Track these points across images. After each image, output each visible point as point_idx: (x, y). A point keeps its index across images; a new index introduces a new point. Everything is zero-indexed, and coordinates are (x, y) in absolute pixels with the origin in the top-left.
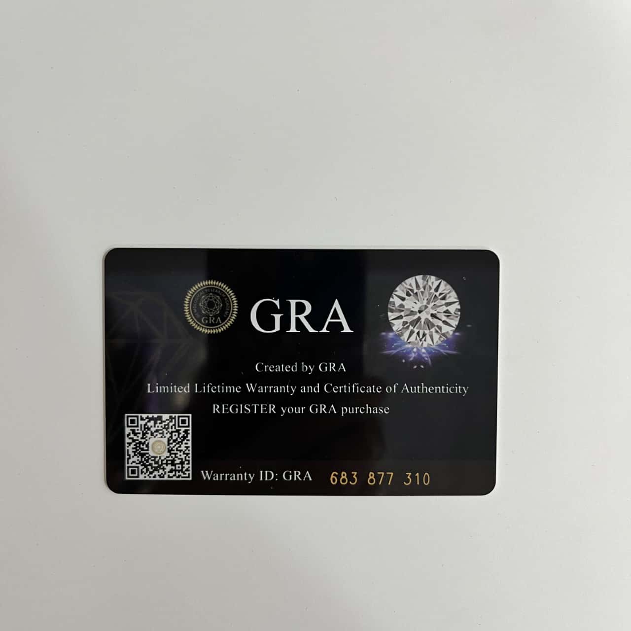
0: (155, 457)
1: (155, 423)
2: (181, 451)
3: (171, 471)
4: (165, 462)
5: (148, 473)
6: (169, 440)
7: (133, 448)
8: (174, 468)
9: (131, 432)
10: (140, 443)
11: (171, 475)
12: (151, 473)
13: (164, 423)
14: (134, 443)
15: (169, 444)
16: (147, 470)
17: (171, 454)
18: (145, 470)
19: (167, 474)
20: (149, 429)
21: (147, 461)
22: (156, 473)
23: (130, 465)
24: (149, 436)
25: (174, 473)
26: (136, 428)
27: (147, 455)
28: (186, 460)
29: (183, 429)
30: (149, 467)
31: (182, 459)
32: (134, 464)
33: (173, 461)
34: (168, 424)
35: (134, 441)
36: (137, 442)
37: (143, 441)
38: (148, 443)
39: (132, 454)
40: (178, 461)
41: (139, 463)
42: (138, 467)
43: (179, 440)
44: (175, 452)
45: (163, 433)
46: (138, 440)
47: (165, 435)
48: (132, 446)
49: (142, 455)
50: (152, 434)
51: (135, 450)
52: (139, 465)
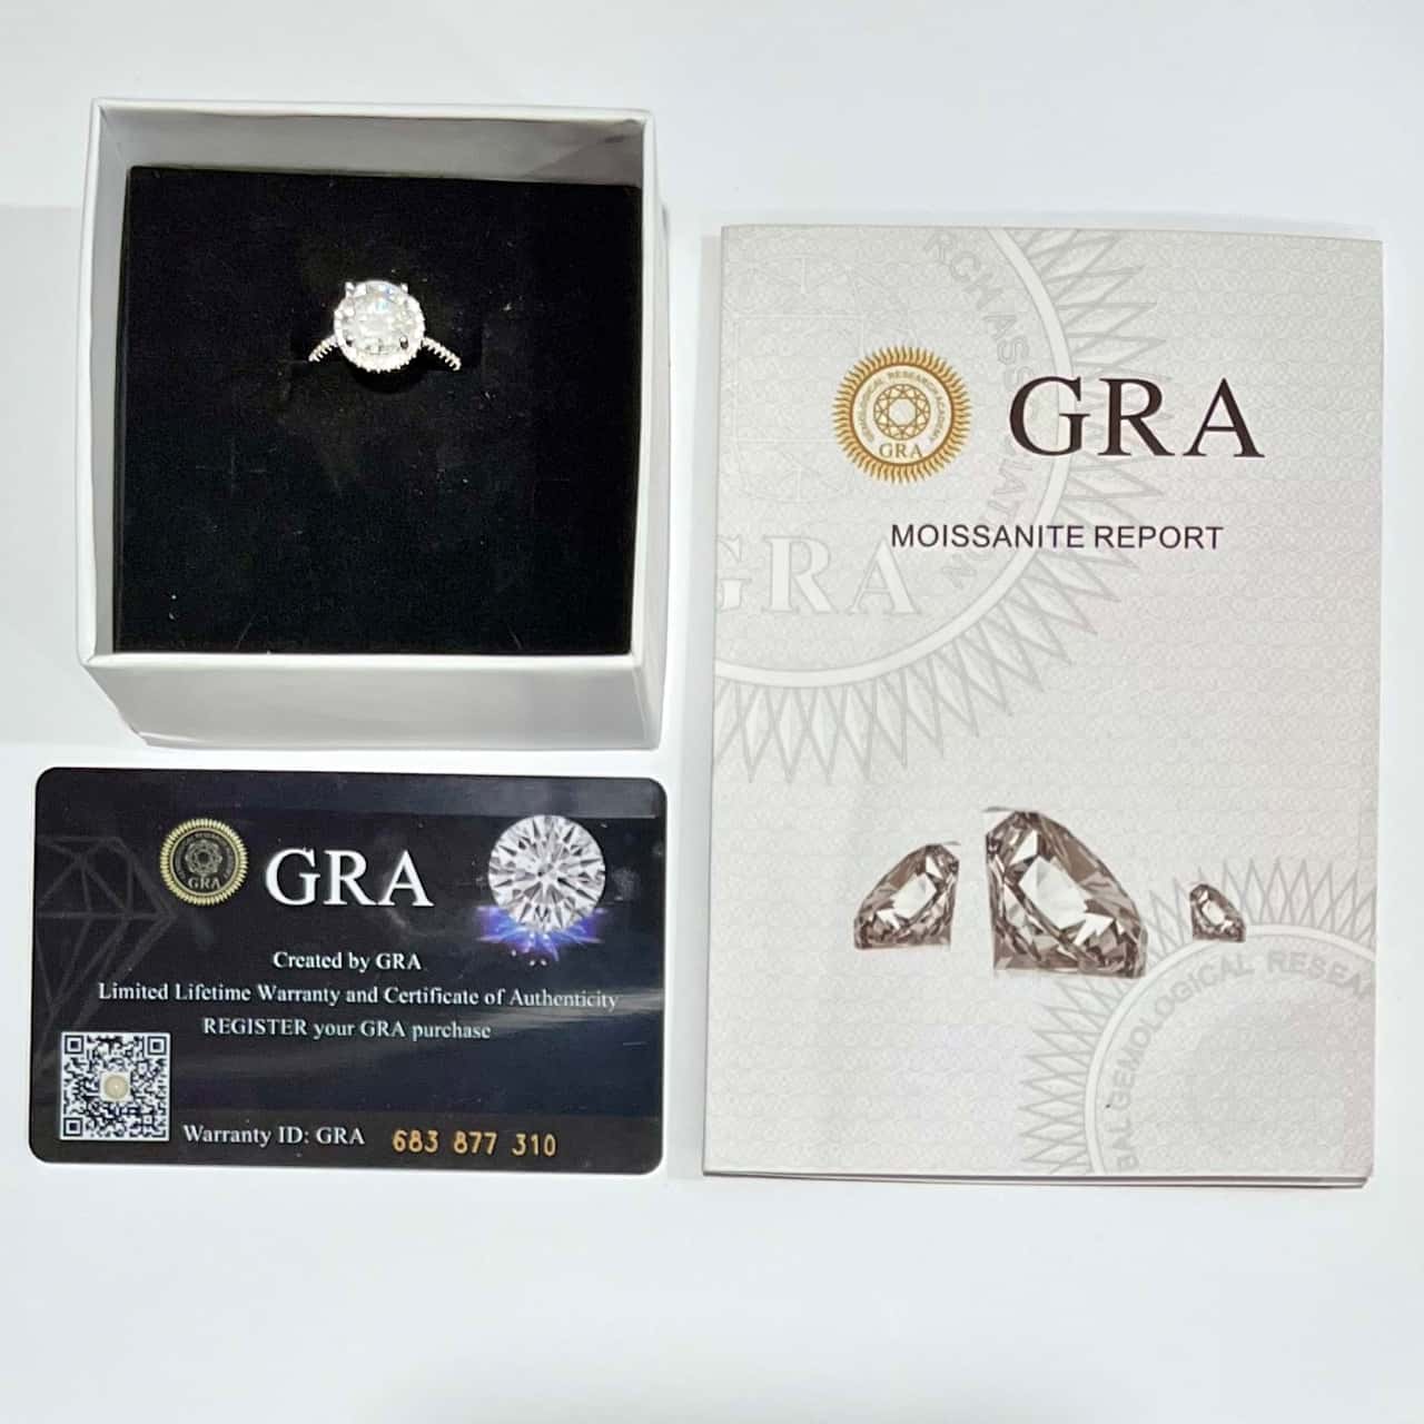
0: (109, 1103)
1: (111, 1047)
2: (151, 1093)
3: (135, 1125)
4: (125, 1110)
5: (98, 1129)
6: (132, 1075)
7: (75, 1088)
8: (139, 1120)
9: (71, 1062)
10: (86, 1079)
11: (135, 1131)
12: (102, 1128)
13: (125, 1048)
14: (76, 1080)
15: (132, 1081)
16: (96, 1124)
17: (135, 1097)
18: (92, 1124)
19: (129, 1130)
20: (99, 1057)
21: (96, 1109)
22: (110, 1128)
23: (67, 1115)
24: (100, 1068)
25: (139, 1129)
26: (79, 1056)
27: (96, 1100)
28: (160, 1108)
29: (156, 1058)
30: (100, 1119)
31: (152, 1106)
32: (75, 1115)
33: (138, 1109)
34: (131, 1050)
35: (75, 1076)
36: (81, 1078)
37: (90, 1076)
38: (99, 1081)
39: (72, 1098)
40: (146, 1110)
41: (84, 1113)
42: (80, 1119)
43: (149, 1075)
44: (143, 1094)
45: (122, 1064)
46: (81, 1075)
47: (127, 1067)
48: (73, 1084)
49: (88, 1099)
50: (105, 1066)
51: (76, 1091)
52: (83, 1116)
